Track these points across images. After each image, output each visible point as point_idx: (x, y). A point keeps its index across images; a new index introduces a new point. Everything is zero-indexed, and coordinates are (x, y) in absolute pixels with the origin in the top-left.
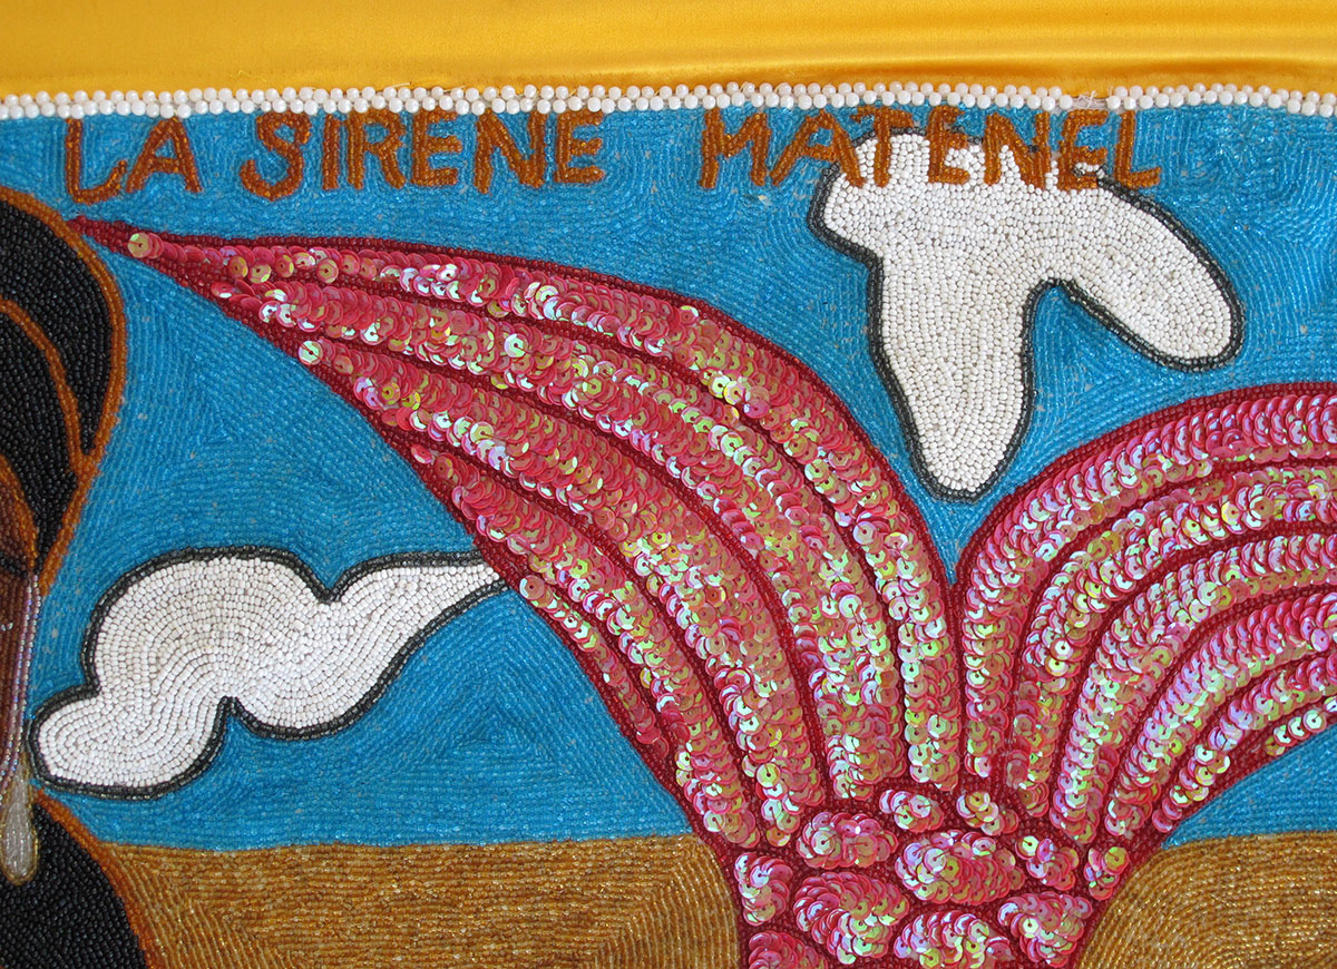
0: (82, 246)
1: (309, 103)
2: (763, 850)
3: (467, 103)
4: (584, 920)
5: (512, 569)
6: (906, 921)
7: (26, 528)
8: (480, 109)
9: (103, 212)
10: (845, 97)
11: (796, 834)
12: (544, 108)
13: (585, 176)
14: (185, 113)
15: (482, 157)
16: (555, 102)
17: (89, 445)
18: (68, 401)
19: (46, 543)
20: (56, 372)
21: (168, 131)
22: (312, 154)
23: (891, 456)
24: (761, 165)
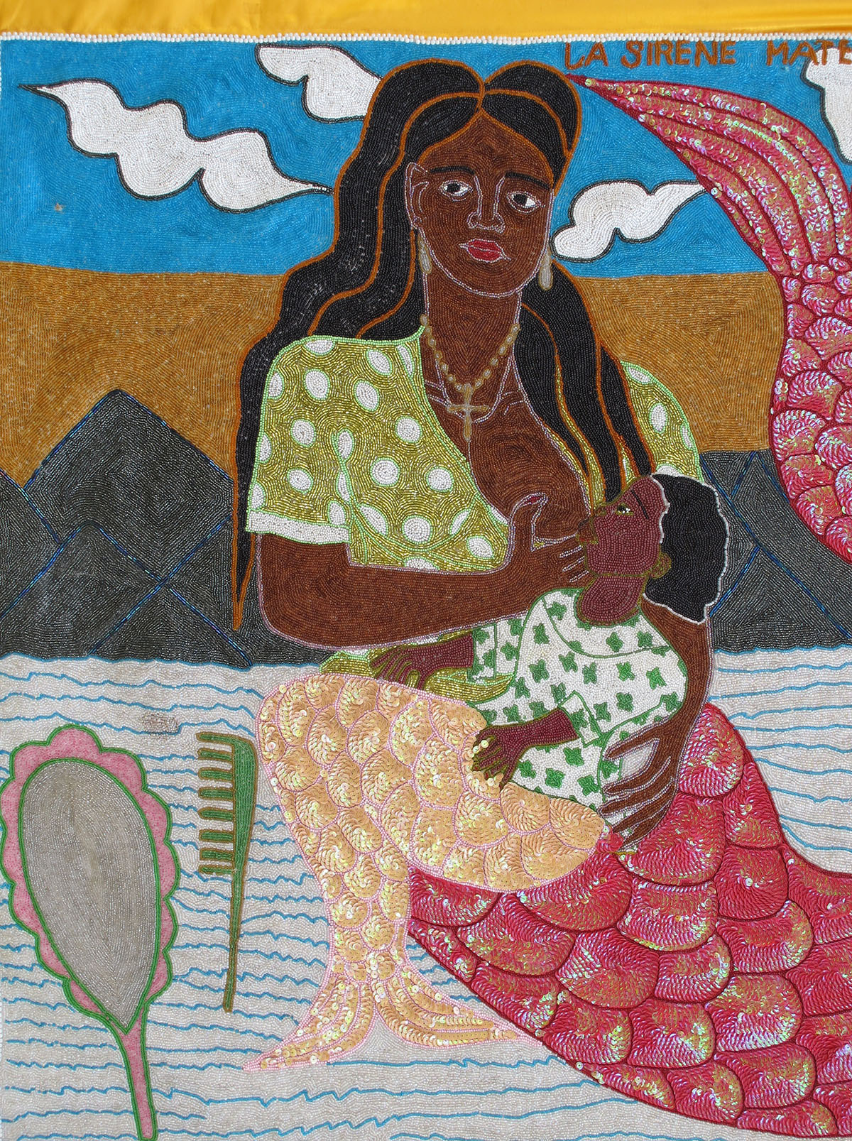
0: (571, 84)
1: (643, 38)
2: (792, 277)
3: (693, 38)
4: (732, 302)
5: (709, 185)
6: (838, 301)
7: (550, 175)
8: (697, 40)
9: (578, 72)
10: (813, 37)
11: (802, 272)
12: (717, 40)
13: (730, 62)
14: (604, 41)
15: (697, 56)
16: (720, 38)
17: (570, 148)
18: (563, 134)
19: (556, 179)
20: (559, 125)
21: (597, 46)
22: (644, 54)
23: (829, 149)
24: (786, 58)
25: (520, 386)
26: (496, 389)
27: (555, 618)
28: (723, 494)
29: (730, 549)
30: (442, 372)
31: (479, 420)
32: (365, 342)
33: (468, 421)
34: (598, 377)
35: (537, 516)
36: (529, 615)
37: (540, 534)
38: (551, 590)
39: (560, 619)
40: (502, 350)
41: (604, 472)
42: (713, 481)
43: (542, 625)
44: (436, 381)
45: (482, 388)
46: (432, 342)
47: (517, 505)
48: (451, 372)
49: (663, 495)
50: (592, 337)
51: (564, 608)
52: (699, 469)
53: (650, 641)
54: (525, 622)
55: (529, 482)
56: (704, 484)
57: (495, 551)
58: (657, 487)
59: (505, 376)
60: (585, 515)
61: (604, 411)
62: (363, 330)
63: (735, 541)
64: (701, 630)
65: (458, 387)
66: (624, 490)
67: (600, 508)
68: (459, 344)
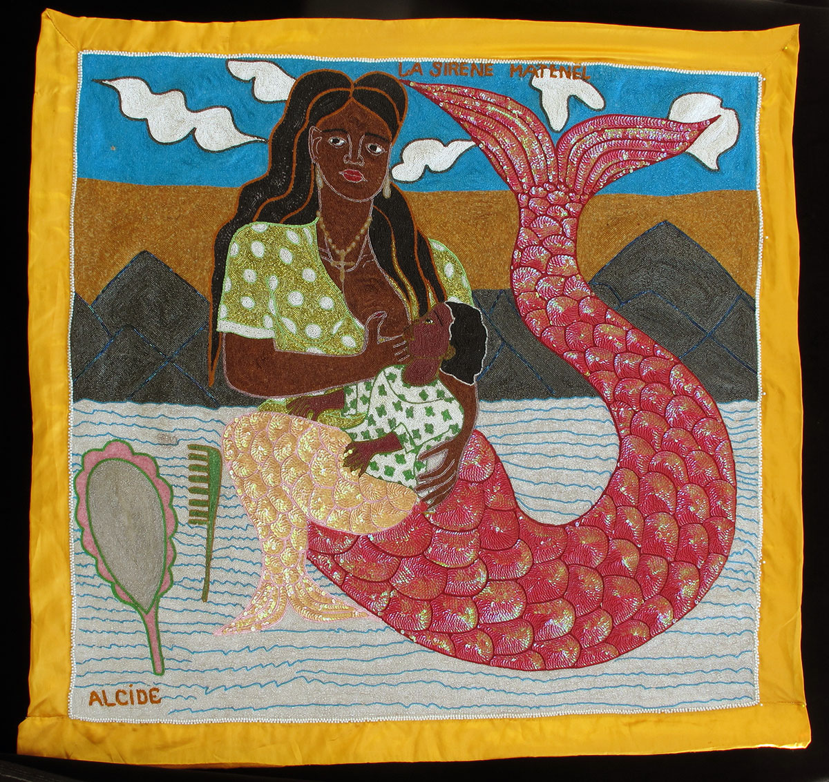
0: (402, 84)
1: (442, 60)
2: (523, 193)
3: (470, 61)
4: (491, 207)
5: (478, 142)
6: (549, 207)
7: (390, 134)
8: (472, 62)
9: (406, 78)
10: (535, 62)
11: (529, 191)
12: (483, 63)
13: (491, 75)
14: (421, 61)
15: (472, 71)
16: (485, 61)
17: (401, 120)
18: (397, 113)
19: (393, 137)
20: (395, 107)
21: (417, 64)
22: (442, 69)
23: (544, 124)
24: (521, 73)
25: (372, 251)
26: (359, 253)
27: (390, 381)
28: (484, 313)
29: (488, 344)
30: (328, 243)
31: (349, 270)
32: (285, 226)
33: (342, 271)
34: (416, 247)
35: (380, 324)
36: (376, 379)
37: (382, 334)
38: (388, 366)
39: (393, 382)
40: (362, 231)
41: (418, 300)
42: (479, 306)
43: (383, 385)
44: (325, 248)
45: (351, 252)
46: (323, 226)
47: (369, 318)
48: (333, 243)
49: (451, 313)
50: (413, 225)
51: (396, 376)
52: (471, 299)
53: (444, 394)
54: (374, 383)
55: (376, 305)
56: (474, 307)
57: (357, 344)
58: (448, 309)
59: (364, 246)
60: (408, 324)
61: (419, 266)
62: (284, 219)
63: (491, 339)
64: (472, 389)
65: (337, 252)
66: (429, 310)
67: (416, 320)
68: (338, 228)
